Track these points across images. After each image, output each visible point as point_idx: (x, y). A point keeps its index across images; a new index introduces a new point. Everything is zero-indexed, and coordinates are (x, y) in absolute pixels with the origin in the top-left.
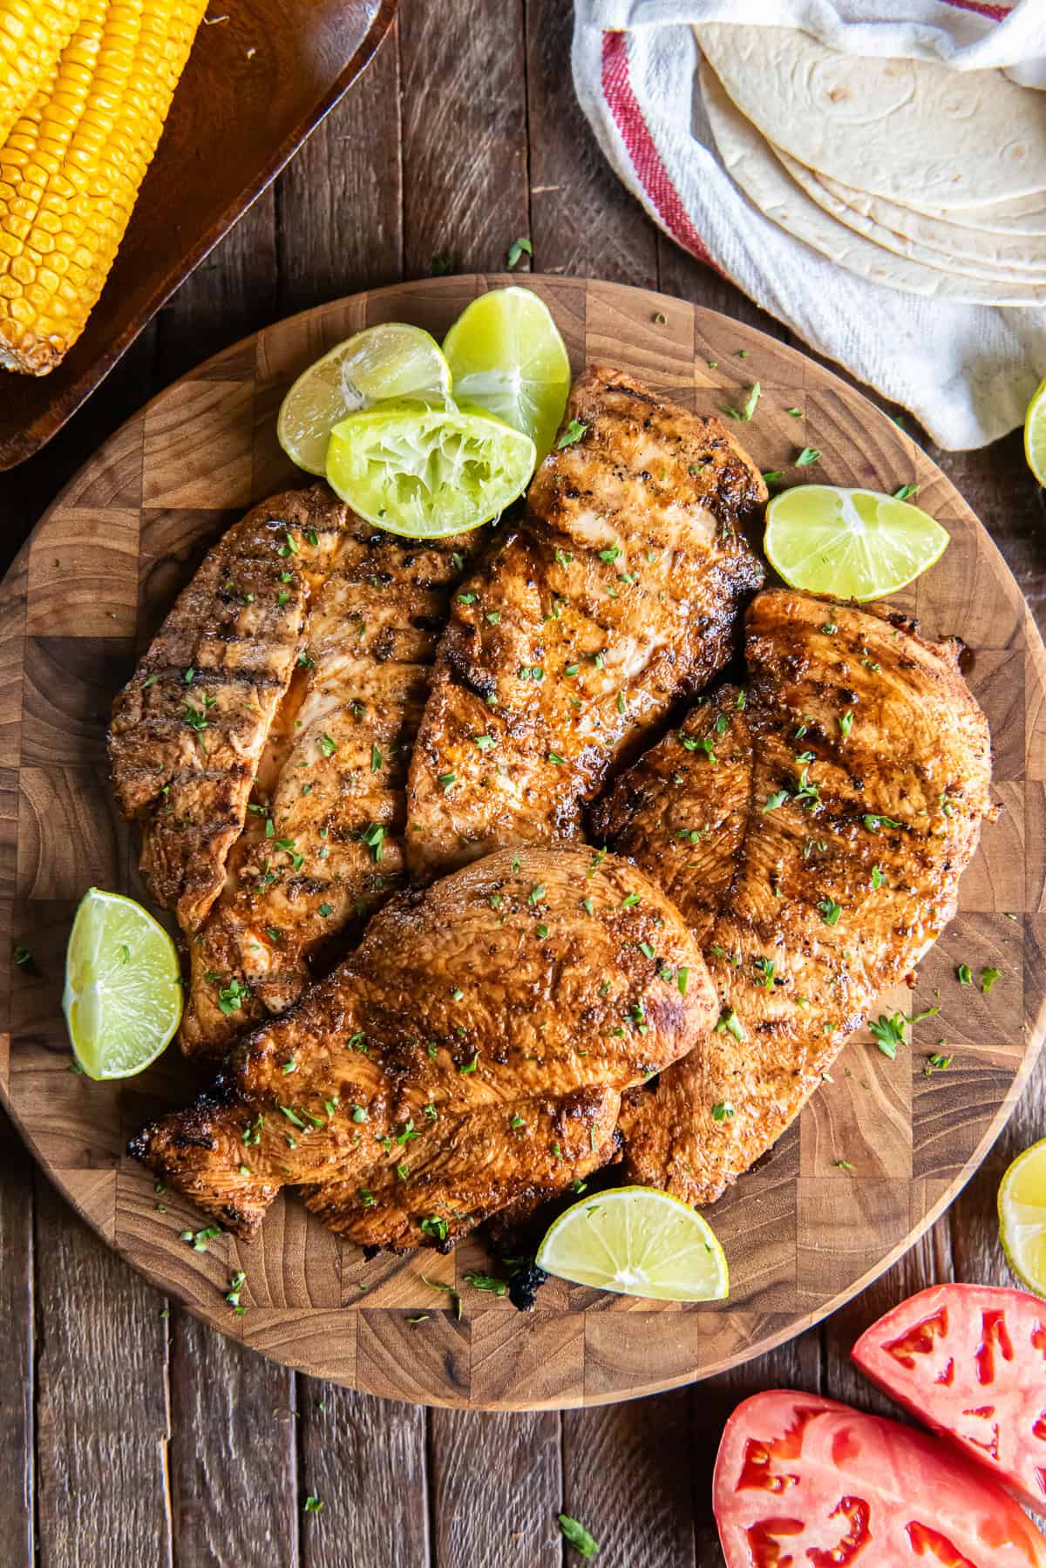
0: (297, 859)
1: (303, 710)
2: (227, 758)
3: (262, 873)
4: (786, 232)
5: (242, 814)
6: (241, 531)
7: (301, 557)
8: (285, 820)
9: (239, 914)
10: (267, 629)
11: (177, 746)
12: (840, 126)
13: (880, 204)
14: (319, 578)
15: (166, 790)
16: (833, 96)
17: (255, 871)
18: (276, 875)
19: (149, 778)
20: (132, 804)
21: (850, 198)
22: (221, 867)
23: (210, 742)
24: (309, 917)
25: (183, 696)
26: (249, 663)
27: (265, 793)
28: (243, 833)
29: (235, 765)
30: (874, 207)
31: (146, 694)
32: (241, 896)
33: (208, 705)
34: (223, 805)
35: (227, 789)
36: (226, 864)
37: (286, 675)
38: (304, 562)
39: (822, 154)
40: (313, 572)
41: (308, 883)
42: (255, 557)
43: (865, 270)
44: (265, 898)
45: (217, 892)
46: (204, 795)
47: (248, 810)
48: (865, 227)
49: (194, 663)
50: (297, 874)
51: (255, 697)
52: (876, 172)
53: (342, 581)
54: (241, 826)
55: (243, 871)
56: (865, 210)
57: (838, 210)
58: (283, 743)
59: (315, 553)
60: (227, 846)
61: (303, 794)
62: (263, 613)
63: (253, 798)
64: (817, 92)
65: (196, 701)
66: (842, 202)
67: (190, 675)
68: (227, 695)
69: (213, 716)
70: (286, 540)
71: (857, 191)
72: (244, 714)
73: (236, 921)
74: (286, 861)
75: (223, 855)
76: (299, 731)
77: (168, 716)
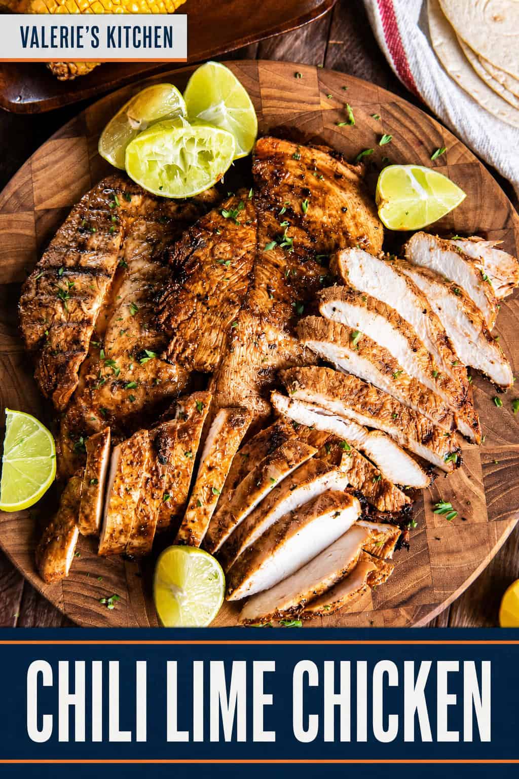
0: (117, 371)
1: (121, 290)
2: (79, 315)
3: (98, 378)
4: (457, 84)
5: (87, 346)
6: (91, 195)
7: (121, 208)
8: (110, 349)
9: (85, 401)
10: (102, 246)
11: (53, 309)
12: (496, 35)
13: (510, 79)
14: (131, 220)
15: (47, 333)
16: (495, 19)
17: (94, 377)
18: (105, 379)
19: (39, 326)
20: (29, 341)
21: (495, 73)
22: (75, 374)
23: (70, 306)
24: (123, 402)
25: (57, 283)
26: (93, 264)
27: (100, 335)
28: (87, 357)
29: (83, 319)
30: (506, 81)
31: (38, 282)
32: (86, 391)
33: (70, 287)
34: (76, 341)
35: (79, 332)
36: (78, 373)
37: (112, 271)
38: (123, 211)
39: (485, 47)
40: (129, 216)
41: (122, 384)
42: (98, 209)
43: (495, 112)
44: (100, 392)
45: (74, 388)
46: (67, 335)
47: (91, 345)
48: (500, 90)
49: (64, 264)
50: (117, 379)
51: (95, 282)
52: (510, 61)
53: (143, 221)
54: (86, 352)
55: (88, 377)
56: (501, 80)
57: (487, 78)
58: (110, 308)
59: (130, 206)
60: (79, 363)
61: (120, 334)
62: (100, 238)
63: (94, 337)
64: (488, 16)
65: (64, 285)
66: (490, 74)
67: (61, 271)
68: (80, 281)
69: (73, 292)
70: (114, 199)
71: (499, 70)
72: (89, 291)
73: (84, 404)
74: (110, 372)
75: (77, 368)
76: (119, 301)
77: (49, 293)
